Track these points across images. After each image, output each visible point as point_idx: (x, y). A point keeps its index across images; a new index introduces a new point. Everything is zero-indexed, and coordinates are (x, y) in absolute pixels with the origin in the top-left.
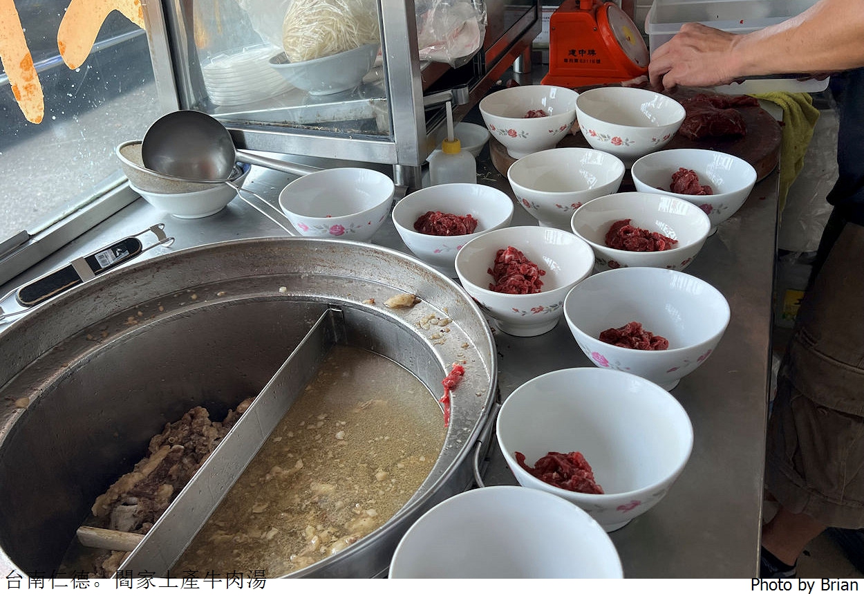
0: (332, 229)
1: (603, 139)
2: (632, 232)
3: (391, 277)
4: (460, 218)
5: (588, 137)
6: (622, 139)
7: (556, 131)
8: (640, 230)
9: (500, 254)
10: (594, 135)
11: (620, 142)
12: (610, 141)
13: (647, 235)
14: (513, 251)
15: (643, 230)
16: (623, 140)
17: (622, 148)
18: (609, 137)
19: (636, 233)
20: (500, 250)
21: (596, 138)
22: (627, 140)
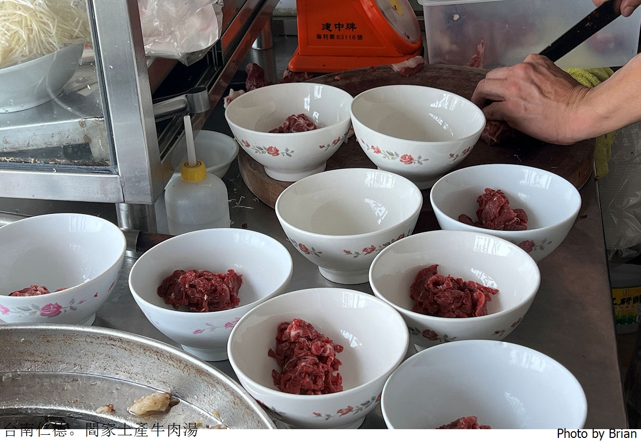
0: (43, 309)
1: (390, 157)
2: (443, 284)
3: (134, 370)
4: (220, 276)
5: (370, 153)
6: (413, 156)
7: (329, 146)
8: (452, 279)
9: (282, 328)
10: (378, 151)
11: (411, 160)
12: (399, 159)
13: (462, 285)
14: (300, 324)
15: (455, 278)
16: (415, 157)
17: (413, 167)
18: (397, 155)
19: (448, 284)
20: (282, 324)
21: (380, 156)
22: (420, 157)
